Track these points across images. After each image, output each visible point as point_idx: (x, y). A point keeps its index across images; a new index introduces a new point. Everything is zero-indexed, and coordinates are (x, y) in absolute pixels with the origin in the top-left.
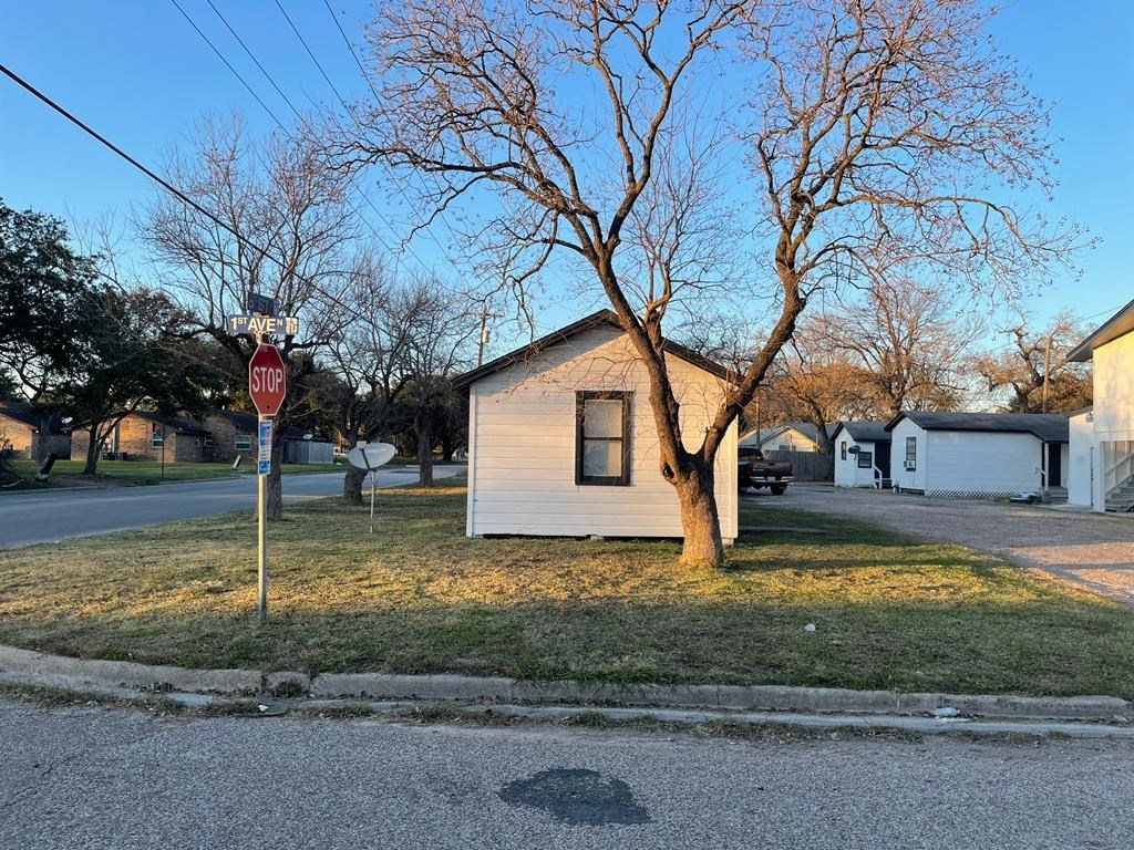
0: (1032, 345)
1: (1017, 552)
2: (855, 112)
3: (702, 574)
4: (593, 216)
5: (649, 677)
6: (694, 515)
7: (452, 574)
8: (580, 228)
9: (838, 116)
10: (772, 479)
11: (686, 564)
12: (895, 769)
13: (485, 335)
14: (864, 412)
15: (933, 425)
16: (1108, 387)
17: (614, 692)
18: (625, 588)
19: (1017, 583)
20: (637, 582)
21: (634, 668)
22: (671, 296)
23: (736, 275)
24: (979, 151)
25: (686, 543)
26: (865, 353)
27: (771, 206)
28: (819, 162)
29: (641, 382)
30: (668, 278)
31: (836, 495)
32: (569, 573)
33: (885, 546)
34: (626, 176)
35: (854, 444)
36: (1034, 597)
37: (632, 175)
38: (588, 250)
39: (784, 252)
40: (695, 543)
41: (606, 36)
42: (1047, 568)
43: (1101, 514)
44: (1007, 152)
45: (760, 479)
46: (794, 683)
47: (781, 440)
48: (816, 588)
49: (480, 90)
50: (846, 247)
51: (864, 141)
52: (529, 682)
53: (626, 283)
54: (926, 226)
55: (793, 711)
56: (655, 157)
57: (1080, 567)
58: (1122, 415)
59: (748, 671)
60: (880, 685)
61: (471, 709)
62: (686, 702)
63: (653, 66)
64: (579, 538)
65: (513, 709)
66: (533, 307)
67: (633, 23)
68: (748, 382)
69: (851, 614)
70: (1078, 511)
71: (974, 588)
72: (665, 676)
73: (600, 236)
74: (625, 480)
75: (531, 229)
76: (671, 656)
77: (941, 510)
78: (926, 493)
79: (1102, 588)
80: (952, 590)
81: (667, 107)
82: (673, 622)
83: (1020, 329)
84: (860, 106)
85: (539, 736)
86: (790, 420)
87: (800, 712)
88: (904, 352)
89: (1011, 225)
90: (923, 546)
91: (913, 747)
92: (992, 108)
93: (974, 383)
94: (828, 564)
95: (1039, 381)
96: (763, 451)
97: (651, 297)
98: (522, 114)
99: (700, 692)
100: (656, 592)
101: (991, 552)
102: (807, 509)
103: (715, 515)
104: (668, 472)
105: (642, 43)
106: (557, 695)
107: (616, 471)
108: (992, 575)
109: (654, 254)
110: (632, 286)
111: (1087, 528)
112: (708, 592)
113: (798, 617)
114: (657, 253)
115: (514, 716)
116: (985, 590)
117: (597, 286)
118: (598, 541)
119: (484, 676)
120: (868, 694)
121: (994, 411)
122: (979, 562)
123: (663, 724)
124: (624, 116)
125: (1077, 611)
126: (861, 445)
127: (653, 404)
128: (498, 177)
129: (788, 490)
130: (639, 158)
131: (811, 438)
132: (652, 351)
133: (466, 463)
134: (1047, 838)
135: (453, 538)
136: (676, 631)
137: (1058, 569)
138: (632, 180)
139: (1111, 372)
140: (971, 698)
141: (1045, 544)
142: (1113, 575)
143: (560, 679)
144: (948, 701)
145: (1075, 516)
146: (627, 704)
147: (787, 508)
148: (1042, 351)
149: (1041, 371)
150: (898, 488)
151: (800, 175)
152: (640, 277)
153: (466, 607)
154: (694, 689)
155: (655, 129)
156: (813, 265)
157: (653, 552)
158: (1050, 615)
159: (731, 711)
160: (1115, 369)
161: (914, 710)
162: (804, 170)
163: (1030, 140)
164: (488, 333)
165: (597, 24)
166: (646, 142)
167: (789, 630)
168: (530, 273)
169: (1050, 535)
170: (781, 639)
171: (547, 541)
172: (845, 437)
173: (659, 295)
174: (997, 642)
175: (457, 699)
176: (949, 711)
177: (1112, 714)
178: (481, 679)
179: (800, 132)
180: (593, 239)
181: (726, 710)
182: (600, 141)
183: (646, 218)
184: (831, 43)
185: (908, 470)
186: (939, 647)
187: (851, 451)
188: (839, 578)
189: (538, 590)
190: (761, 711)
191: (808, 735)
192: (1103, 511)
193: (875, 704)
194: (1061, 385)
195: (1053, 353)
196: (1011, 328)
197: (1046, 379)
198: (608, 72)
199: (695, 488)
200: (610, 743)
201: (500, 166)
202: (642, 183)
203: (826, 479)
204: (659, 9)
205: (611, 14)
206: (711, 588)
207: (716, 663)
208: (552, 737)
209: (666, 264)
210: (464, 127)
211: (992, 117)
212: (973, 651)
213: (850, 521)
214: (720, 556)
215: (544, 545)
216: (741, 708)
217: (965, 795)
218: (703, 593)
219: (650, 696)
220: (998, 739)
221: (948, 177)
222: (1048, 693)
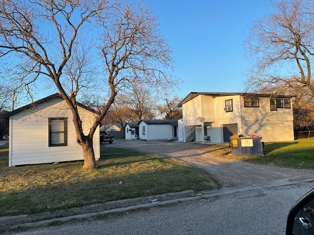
0: (169, 103)
1: (168, 154)
2: (128, 44)
3: (90, 171)
4: (53, 66)
5: (74, 206)
6: (87, 154)
7: (4, 181)
8: (49, 69)
9: (123, 45)
10: (109, 139)
11: (85, 168)
12: (143, 220)
13: (15, 99)
14: (132, 120)
15: (149, 123)
16: (186, 113)
17: (63, 213)
18: (66, 178)
19: (169, 163)
20: (69, 176)
21: (69, 204)
22: (78, 90)
23: (98, 85)
24: (157, 58)
25: (85, 162)
26: (132, 104)
27: (107, 67)
28: (119, 56)
29: (70, 115)
30: (78, 85)
31: (126, 142)
32: (47, 176)
33: (138, 156)
34: (63, 54)
35: (130, 128)
36: (173, 166)
37: (65, 54)
38: (51, 75)
39: (111, 79)
40: (88, 162)
41: (56, 13)
42: (175, 158)
43: (186, 143)
44: (163, 59)
45: (106, 140)
46: (117, 200)
47: (111, 128)
48: (121, 171)
49: (12, 23)
50: (127, 79)
51: (130, 52)
52: (33, 215)
53: (64, 85)
54: (146, 76)
55: (116, 208)
56: (72, 49)
57: (182, 157)
58: (189, 120)
59: (104, 199)
60: (139, 196)
61: (12, 227)
62: (85, 211)
63: (71, 24)
64: (50, 163)
65: (28, 224)
66: (33, 93)
67: (64, 11)
68: (102, 115)
69: (131, 177)
70: (180, 142)
71: (160, 165)
72: (79, 205)
73: (55, 72)
74: (65, 144)
75: (32, 69)
76: (81, 198)
77: (151, 144)
78: (148, 140)
79: (187, 162)
80: (155, 167)
81: (75, 36)
82: (81, 187)
83: (167, 99)
84: (129, 42)
85: (37, 232)
86: (114, 122)
87: (118, 208)
88: (141, 104)
89: (165, 77)
90: (148, 155)
91: (147, 212)
92: (160, 48)
93: (158, 112)
94: (125, 163)
95: (171, 111)
96: (106, 131)
97: (72, 90)
98: (27, 32)
99: (90, 208)
100: (76, 178)
101: (163, 155)
102: (119, 147)
103: (93, 153)
104: (79, 141)
105: (67, 17)
106: (43, 217)
107: (63, 142)
108: (163, 161)
109: (73, 78)
110: (66, 87)
111: (183, 147)
112: (92, 176)
113: (117, 180)
114: (74, 77)
115: (28, 227)
116: (162, 166)
117: (55, 86)
118: (57, 164)
119: (17, 215)
120: (136, 199)
121: (162, 119)
122: (161, 158)
123: (79, 220)
124: (62, 37)
125: (182, 169)
126: (132, 129)
127: (74, 122)
128: (19, 51)
129: (114, 142)
130: (67, 49)
131: (119, 127)
132: (73, 106)
133: (8, 140)
134: (179, 231)
135: (4, 168)
136: (82, 190)
137: (178, 158)
138: (65, 56)
139: (186, 110)
140: (160, 196)
141: (174, 152)
142: (189, 158)
143: (44, 212)
144: (155, 197)
145: (180, 144)
146: (67, 215)
147: (114, 147)
148: (172, 104)
149: (171, 109)
150: (141, 139)
151: (114, 59)
152: (69, 84)
153: (9, 192)
154: (88, 207)
155: (72, 42)
156: (118, 83)
157: (75, 165)
158: (176, 170)
159: (99, 211)
160: (187, 109)
161: (147, 201)
162: (115, 58)
163: (168, 57)
164: (16, 98)
165: (53, 9)
166: (69, 45)
167: (115, 184)
168: (31, 82)
169: (175, 149)
170: (113, 188)
171: (39, 166)
172: (128, 127)
173: (75, 89)
174: (165, 180)
175: (7, 225)
176: (155, 200)
177: (190, 194)
178: (15, 216)
179: (114, 47)
180: (53, 72)
181: (97, 211)
182: (54, 43)
183: (70, 67)
184: (121, 25)
185: (143, 135)
186: (152, 183)
187: (129, 130)
188: (127, 167)
189: (36, 183)
190: (108, 209)
191: (120, 214)
192: (186, 142)
193: (138, 202)
194: (176, 112)
195: (174, 105)
196: (165, 99)
197: (173, 111)
198: (57, 24)
199: (87, 146)
200: (62, 229)
201: (20, 48)
202: (68, 57)
203: (123, 138)
204: (72, 8)
205: (57, 7)
206: (92, 175)
207: (95, 198)
208: (42, 232)
209: (77, 81)
210: (6, 35)
211: (160, 50)
212: (160, 183)
213: (130, 150)
214: (95, 164)
215: (38, 167)
216: (102, 210)
217: (160, 223)
218: (90, 177)
219: (74, 212)
220: (166, 205)
221: (151, 63)
222: (177, 191)
